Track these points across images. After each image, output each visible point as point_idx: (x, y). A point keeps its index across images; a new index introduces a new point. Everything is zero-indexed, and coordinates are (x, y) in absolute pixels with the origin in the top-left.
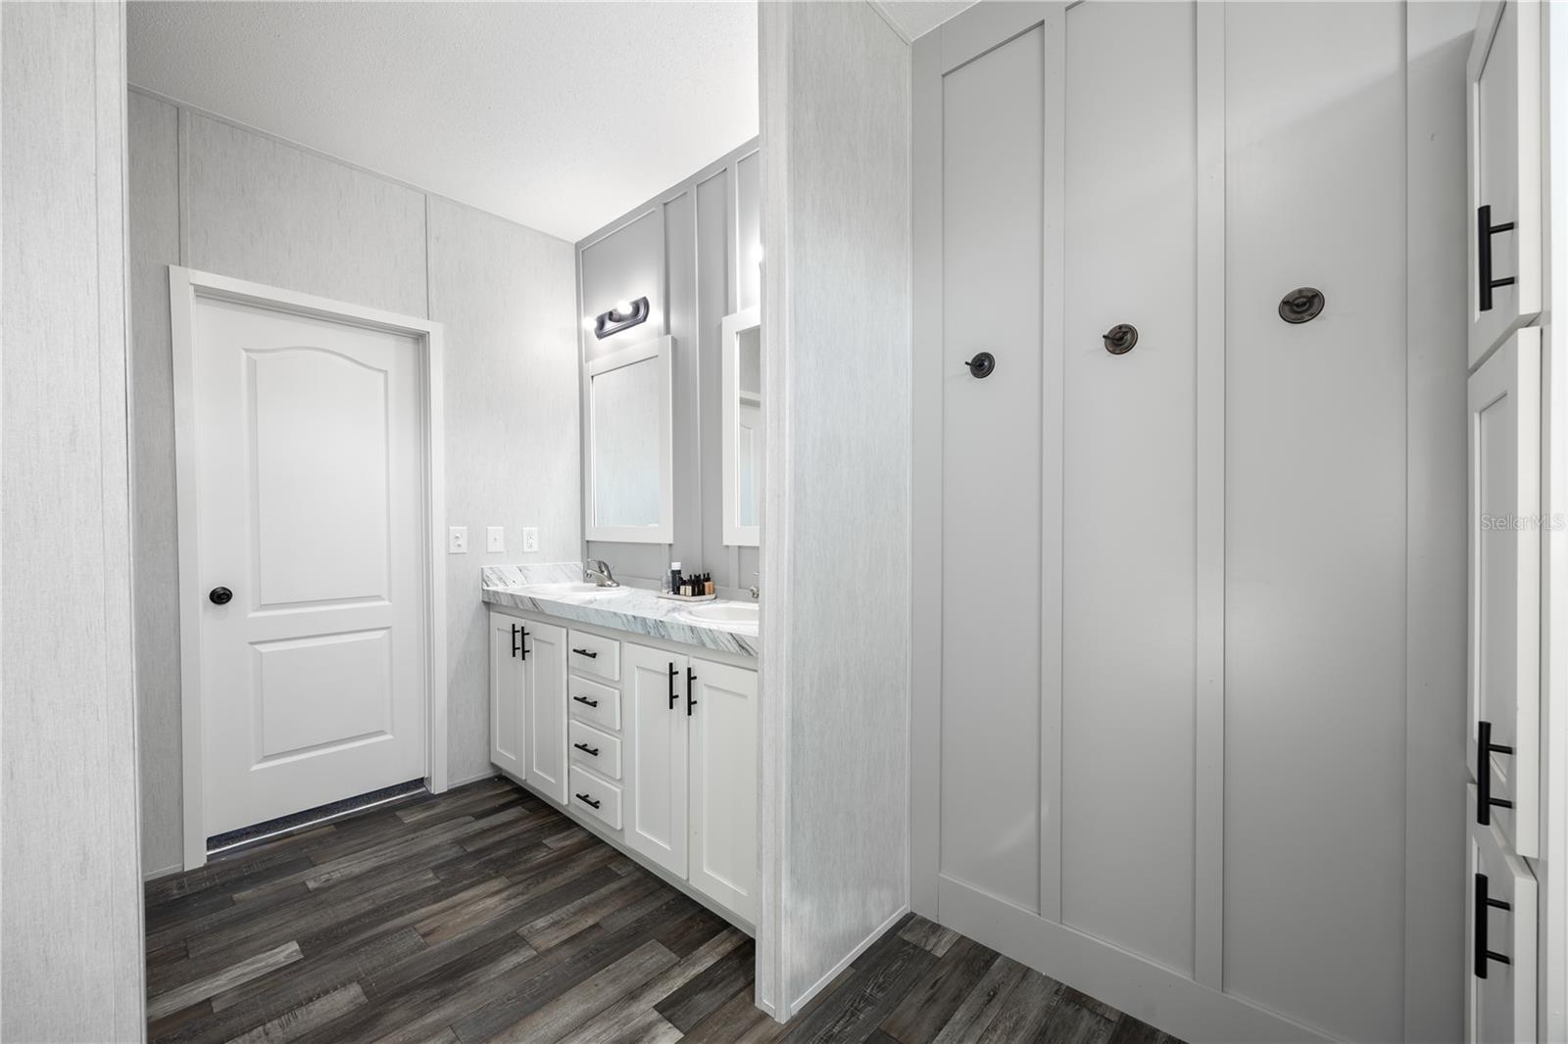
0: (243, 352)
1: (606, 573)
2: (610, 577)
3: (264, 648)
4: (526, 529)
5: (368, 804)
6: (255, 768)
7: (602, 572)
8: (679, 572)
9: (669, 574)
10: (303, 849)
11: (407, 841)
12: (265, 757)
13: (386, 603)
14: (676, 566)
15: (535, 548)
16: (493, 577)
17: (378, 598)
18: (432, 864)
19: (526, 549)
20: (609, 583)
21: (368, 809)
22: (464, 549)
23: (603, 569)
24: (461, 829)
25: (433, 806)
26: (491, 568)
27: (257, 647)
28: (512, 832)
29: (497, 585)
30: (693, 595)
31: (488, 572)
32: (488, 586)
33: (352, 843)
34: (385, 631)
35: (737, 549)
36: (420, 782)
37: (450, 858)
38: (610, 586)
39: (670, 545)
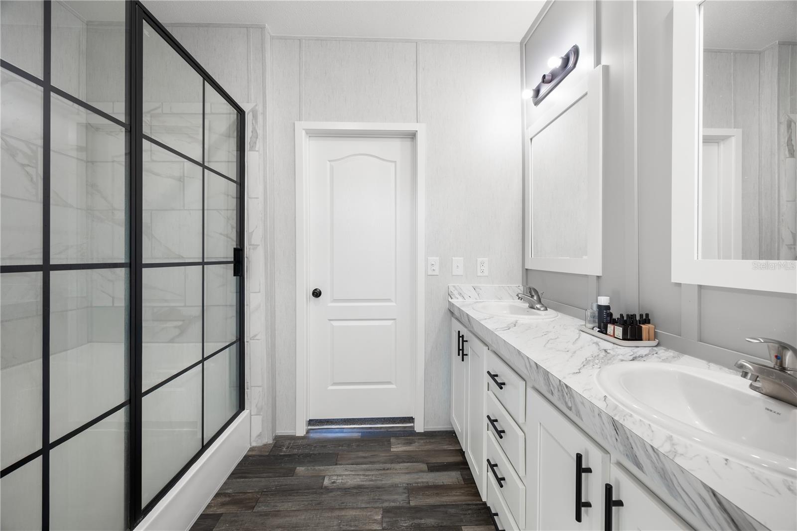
0: (328, 162)
1: (535, 298)
2: (539, 301)
3: (335, 323)
4: (479, 260)
5: (382, 424)
6: (331, 388)
7: (532, 296)
8: (608, 308)
9: (595, 308)
10: (339, 446)
11: (384, 469)
12: (334, 383)
13: (394, 304)
14: (604, 301)
15: (486, 273)
16: (455, 293)
17: (389, 300)
18: (386, 504)
19: (479, 274)
20: (538, 306)
21: (381, 428)
22: (437, 273)
23: (533, 294)
24: (416, 476)
25: (410, 443)
26: (454, 286)
27: (332, 322)
28: (445, 499)
29: (457, 298)
30: (624, 339)
31: (452, 289)
32: (452, 298)
33: (361, 454)
34: (392, 321)
35: (696, 289)
36: (411, 420)
37: (398, 504)
38: (538, 309)
39: (598, 277)
